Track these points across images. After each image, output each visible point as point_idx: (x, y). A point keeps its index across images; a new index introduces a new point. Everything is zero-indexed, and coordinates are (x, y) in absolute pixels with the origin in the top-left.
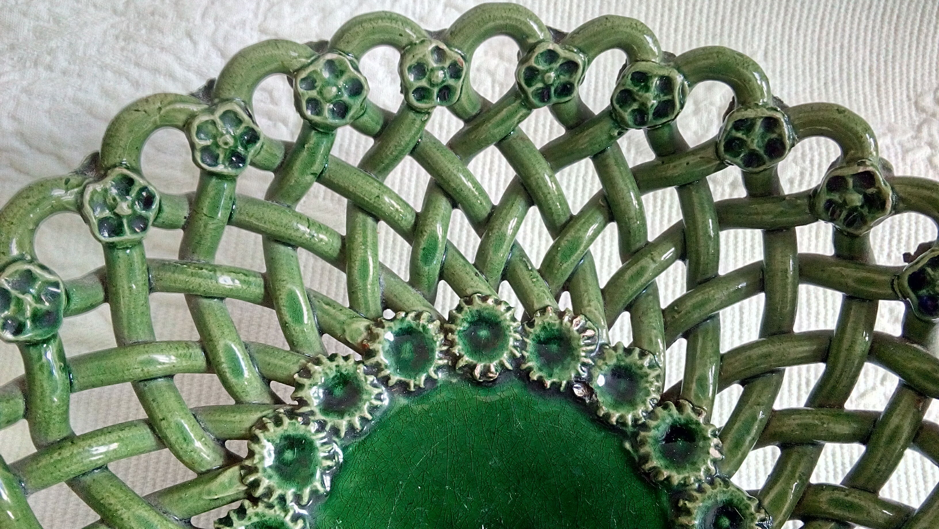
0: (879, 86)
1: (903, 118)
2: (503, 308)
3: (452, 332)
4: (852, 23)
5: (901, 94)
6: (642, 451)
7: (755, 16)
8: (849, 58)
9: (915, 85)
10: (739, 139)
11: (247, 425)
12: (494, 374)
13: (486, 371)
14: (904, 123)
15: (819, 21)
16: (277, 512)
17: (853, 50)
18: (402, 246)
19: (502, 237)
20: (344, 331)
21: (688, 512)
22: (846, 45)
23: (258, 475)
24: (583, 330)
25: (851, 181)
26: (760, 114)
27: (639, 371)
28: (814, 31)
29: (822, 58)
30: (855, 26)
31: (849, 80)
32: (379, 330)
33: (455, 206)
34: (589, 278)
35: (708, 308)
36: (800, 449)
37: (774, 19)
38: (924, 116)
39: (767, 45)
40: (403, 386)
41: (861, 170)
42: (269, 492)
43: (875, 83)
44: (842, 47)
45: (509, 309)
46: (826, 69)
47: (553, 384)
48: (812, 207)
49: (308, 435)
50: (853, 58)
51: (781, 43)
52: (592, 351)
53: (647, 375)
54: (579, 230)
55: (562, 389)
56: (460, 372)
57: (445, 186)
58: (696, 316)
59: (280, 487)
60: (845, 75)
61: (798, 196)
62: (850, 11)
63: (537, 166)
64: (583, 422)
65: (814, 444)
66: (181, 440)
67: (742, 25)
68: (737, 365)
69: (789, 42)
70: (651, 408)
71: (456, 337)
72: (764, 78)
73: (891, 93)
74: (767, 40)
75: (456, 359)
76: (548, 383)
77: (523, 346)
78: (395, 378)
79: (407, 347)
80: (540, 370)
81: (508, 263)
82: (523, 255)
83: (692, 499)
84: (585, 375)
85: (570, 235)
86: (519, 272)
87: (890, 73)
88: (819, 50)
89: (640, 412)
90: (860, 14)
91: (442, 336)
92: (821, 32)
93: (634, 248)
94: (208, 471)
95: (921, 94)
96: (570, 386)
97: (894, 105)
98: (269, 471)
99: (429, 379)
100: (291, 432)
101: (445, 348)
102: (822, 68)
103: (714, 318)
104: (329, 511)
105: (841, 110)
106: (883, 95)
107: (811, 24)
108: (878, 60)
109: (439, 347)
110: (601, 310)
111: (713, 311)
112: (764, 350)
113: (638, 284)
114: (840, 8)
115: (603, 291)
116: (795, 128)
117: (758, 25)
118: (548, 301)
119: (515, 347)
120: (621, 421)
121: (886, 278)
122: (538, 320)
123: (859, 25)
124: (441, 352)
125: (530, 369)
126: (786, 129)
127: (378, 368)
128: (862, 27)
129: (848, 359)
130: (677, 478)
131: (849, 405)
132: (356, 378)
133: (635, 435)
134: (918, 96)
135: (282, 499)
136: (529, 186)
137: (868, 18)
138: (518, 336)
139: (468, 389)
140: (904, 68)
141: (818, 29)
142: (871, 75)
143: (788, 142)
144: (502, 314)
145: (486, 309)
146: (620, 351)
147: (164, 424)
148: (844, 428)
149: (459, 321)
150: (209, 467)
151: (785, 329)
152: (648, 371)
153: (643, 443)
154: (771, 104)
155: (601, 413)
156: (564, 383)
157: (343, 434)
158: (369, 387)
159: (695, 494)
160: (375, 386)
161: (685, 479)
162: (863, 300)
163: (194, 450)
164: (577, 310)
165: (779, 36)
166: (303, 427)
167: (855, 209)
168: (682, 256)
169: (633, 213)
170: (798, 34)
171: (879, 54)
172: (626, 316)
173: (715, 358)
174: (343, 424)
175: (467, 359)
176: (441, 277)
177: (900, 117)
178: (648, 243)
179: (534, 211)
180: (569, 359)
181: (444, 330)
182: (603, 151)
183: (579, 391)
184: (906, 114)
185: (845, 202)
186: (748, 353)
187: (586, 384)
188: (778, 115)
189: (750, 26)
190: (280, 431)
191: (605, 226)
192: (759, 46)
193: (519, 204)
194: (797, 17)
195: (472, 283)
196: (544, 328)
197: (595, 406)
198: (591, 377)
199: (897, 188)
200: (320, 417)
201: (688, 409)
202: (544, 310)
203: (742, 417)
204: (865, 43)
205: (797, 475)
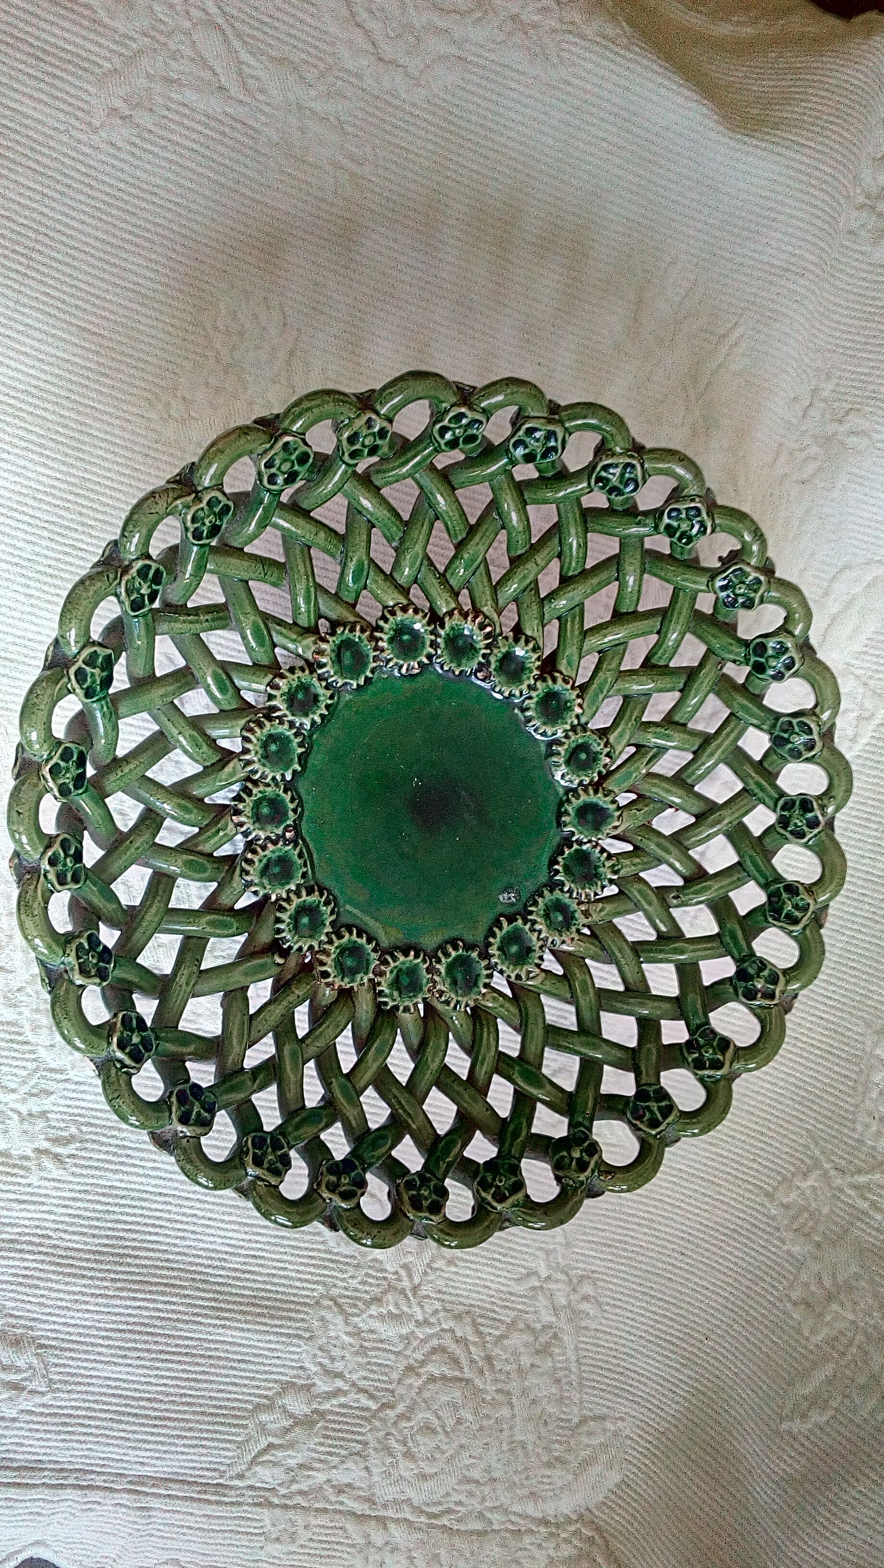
0: (610, 1246)
1: (576, 1261)
5: (598, 1266)
9: (604, 1281)
14: (572, 1259)
38: (575, 1281)
73: (601, 1256)
87: (620, 1260)
95: (595, 1284)
97: (590, 1256)
106: (599, 1248)
134: (594, 1281)
142: (621, 1242)
184: (580, 1265)
188: (659, 1131)
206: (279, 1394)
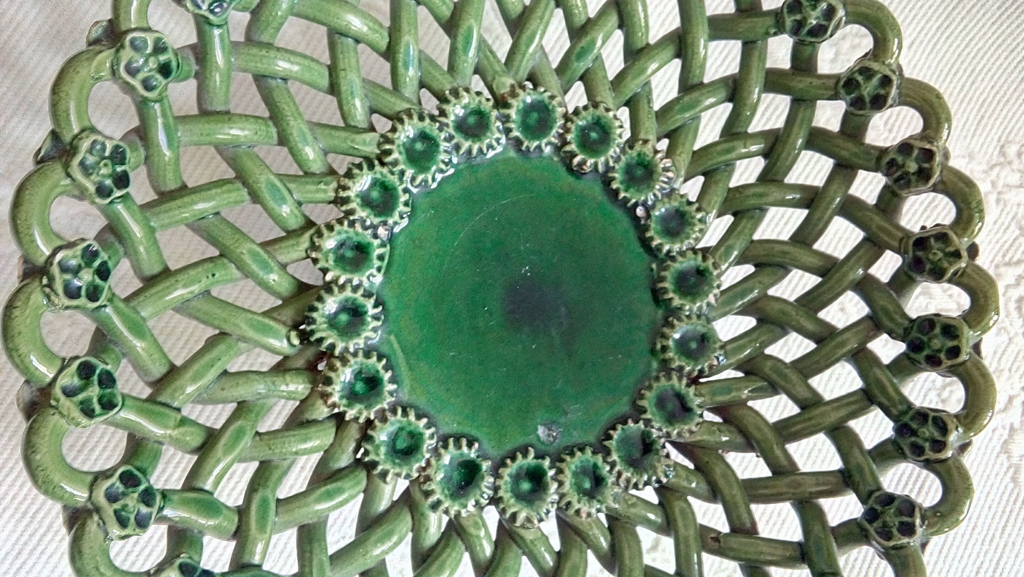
0: (982, 117)
1: (986, 153)
2: (617, 124)
3: (572, 122)
4: (992, 56)
5: (996, 134)
6: (663, 274)
7: (921, 7)
8: (973, 83)
9: (1010, 132)
10: (857, 81)
11: (398, 109)
12: (588, 167)
13: (582, 164)
14: (984, 156)
15: (968, 39)
16: (394, 179)
17: (980, 78)
18: (565, 42)
19: (644, 70)
20: (494, 79)
21: (672, 326)
22: (977, 71)
23: (394, 147)
24: (666, 170)
25: (916, 152)
26: (882, 70)
27: (690, 220)
28: (958, 46)
29: (953, 71)
30: (993, 60)
31: (962, 101)
32: (520, 92)
33: (620, 27)
34: (690, 136)
35: (764, 200)
36: (772, 327)
37: (934, 18)
38: (1002, 160)
39: (917, 37)
40: (518, 143)
41: (928, 146)
42: (395, 163)
43: (981, 114)
44: (972, 71)
45: (621, 127)
46: (951, 82)
47: (625, 197)
48: (879, 159)
49: (438, 139)
50: (976, 85)
51: (929, 41)
52: (664, 189)
53: (694, 225)
54: (703, 94)
55: (629, 205)
56: (562, 155)
57: (622, 7)
58: (752, 202)
59: (404, 164)
60: (962, 95)
61: (874, 148)
62: (995, 46)
63: (700, 27)
64: (632, 235)
65: (783, 328)
66: (349, 92)
67: (907, 10)
68: (759, 251)
69: (935, 45)
70: (684, 248)
71: (573, 127)
72: (900, 48)
73: (988, 129)
74: (920, 33)
75: (565, 143)
76: (622, 195)
77: (617, 160)
78: (516, 133)
79: (535, 115)
80: (621, 183)
81: (636, 95)
82: (650, 93)
83: (679, 319)
84: (650, 203)
85: (695, 95)
86: (641, 103)
87: (997, 112)
88: (954, 63)
89: (676, 247)
90: (1003, 52)
91: (562, 122)
92: (963, 50)
93: (734, 131)
94: (355, 127)
95: (1010, 142)
96: (636, 205)
97: (985, 139)
98: (402, 149)
99: (539, 147)
100: (428, 131)
101: (561, 131)
102: (949, 79)
103: (763, 211)
104: (428, 199)
105: (939, 96)
106: (981, 127)
107: (960, 39)
108: (994, 97)
109: (557, 129)
110: (687, 163)
111: (766, 204)
112: (786, 248)
113: (724, 158)
114: (990, 38)
115: (694, 152)
116: (900, 94)
117: (919, 16)
118: (652, 137)
119: (612, 157)
120: (659, 248)
121: (900, 235)
122: (638, 147)
123: (996, 60)
124: (557, 132)
125: (613, 179)
126: (894, 91)
127: (506, 119)
128: (998, 63)
129: (840, 280)
130: (677, 301)
131: (822, 315)
132: (488, 118)
133: (663, 261)
134: (1007, 142)
135: (402, 173)
136: (685, 40)
137: (1006, 58)
138: (618, 150)
139: (563, 171)
140: (1010, 114)
141: (962, 46)
142: (982, 106)
143: (890, 102)
144: (615, 128)
145: (605, 117)
146: (684, 200)
147: (342, 74)
148: (810, 326)
149: (581, 116)
150: (357, 124)
151: (808, 242)
152: (697, 222)
153: (666, 269)
154: (894, 67)
155: (648, 235)
156: (633, 201)
157: (462, 152)
158: (494, 129)
159: (684, 318)
160: (499, 131)
161: (682, 305)
162: (875, 244)
163: (354, 105)
164: (669, 153)
165: (930, 35)
166: (437, 131)
167: (907, 173)
168: (766, 155)
169: (749, 102)
170: (945, 42)
171: (997, 93)
172: (701, 179)
173: (747, 238)
174: (466, 145)
175: (573, 147)
176: (581, 78)
177: (983, 151)
178: (746, 132)
179: (677, 63)
180: (645, 186)
181: (566, 117)
182: (754, 42)
183: (640, 212)
184: (990, 151)
185: (903, 166)
186: (773, 245)
187: (648, 210)
188: (894, 78)
189: (913, 13)
190: (420, 125)
191: (723, 102)
192: (910, 34)
193: (670, 51)
194: (953, 26)
195: (603, 94)
196: (639, 155)
197: (646, 228)
198: (653, 207)
199: (945, 172)
200: (452, 131)
201: (710, 262)
202: (646, 142)
203: (744, 286)
204: (992, 77)
205: (760, 340)
206: (1009, 458)
